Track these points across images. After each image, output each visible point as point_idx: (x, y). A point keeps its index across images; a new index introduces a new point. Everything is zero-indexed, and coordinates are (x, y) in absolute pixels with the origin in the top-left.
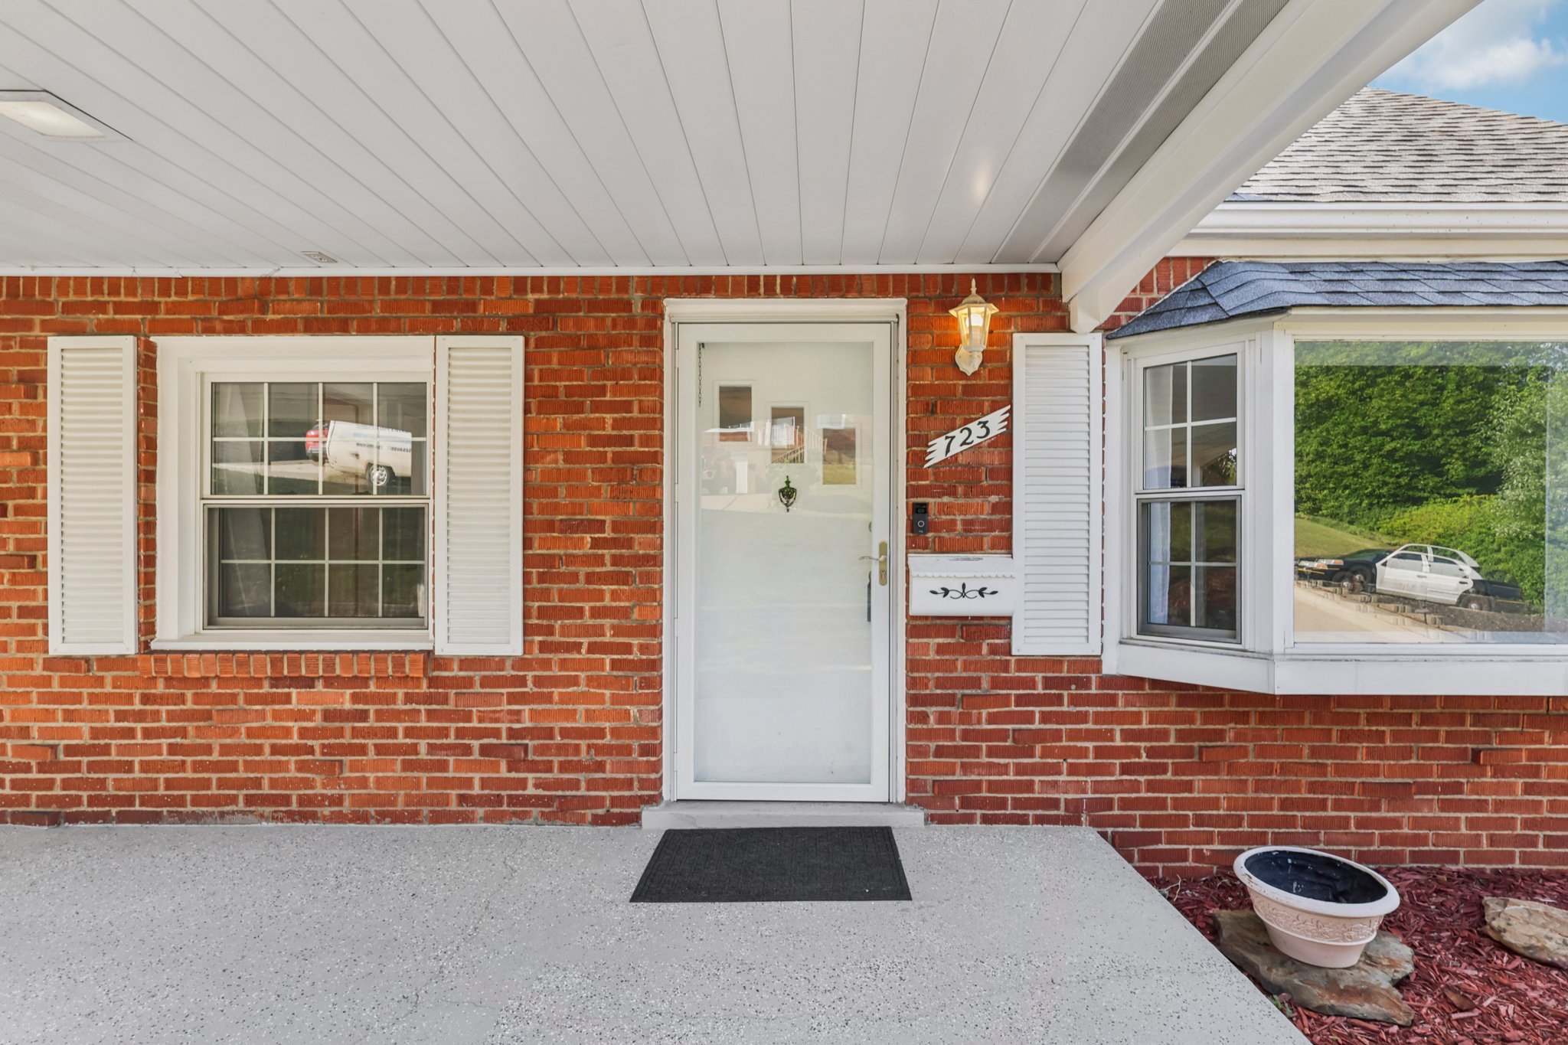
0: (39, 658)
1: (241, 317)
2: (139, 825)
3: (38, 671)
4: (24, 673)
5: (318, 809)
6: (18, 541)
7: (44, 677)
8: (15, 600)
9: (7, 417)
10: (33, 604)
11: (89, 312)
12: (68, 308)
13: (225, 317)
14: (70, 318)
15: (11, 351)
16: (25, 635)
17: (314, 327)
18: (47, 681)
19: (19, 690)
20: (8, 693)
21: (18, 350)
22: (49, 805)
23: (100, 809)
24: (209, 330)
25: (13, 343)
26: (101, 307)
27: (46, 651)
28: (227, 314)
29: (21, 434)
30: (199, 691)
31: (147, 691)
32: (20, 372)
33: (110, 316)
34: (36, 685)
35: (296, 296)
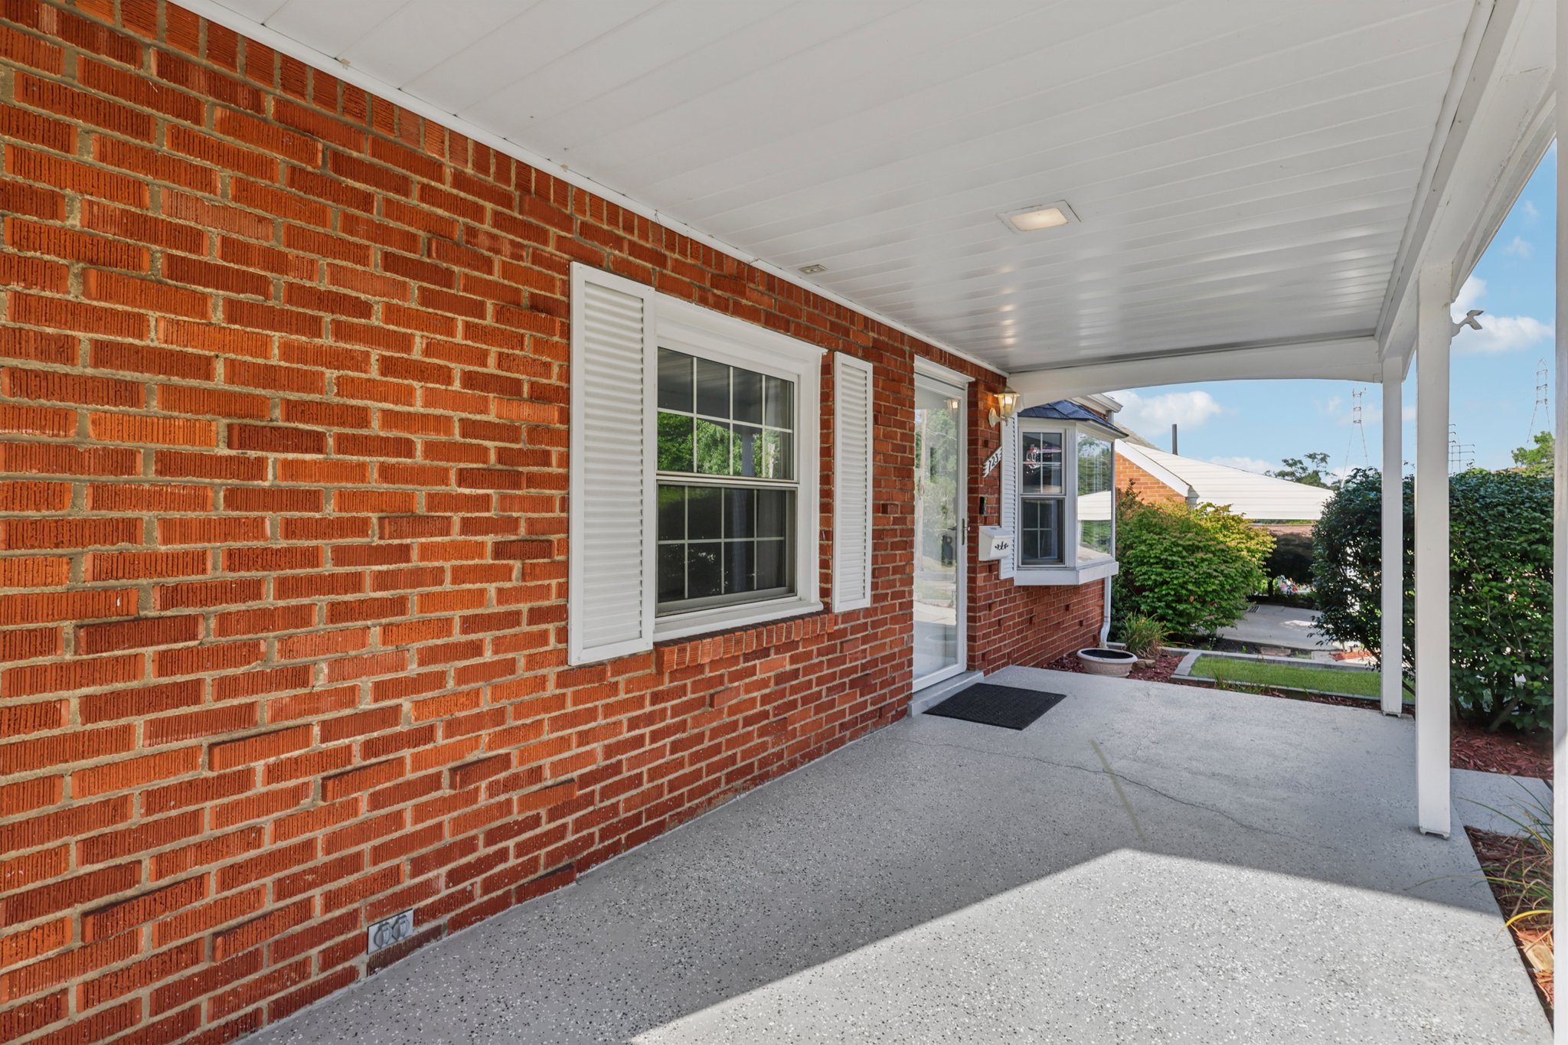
0: (551, 672)
1: (727, 295)
2: (645, 844)
3: (551, 690)
4: (534, 696)
5: (769, 768)
6: (531, 522)
7: (557, 696)
8: (526, 601)
9: (517, 352)
10: (546, 603)
11: (606, 244)
12: (586, 230)
13: (715, 291)
14: (588, 244)
15: (521, 263)
16: (536, 646)
17: (772, 322)
18: (560, 701)
19: (528, 721)
20: (517, 727)
21: (529, 265)
22: (560, 860)
23: (610, 841)
24: (703, 301)
25: (524, 254)
26: (618, 242)
27: (565, 662)
28: (717, 288)
29: (534, 379)
30: (697, 678)
31: (656, 689)
32: (532, 295)
33: (625, 255)
34: (546, 710)
35: (761, 288)
